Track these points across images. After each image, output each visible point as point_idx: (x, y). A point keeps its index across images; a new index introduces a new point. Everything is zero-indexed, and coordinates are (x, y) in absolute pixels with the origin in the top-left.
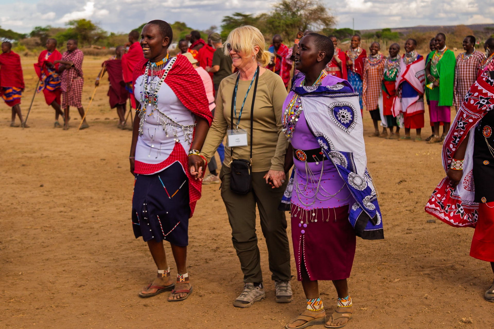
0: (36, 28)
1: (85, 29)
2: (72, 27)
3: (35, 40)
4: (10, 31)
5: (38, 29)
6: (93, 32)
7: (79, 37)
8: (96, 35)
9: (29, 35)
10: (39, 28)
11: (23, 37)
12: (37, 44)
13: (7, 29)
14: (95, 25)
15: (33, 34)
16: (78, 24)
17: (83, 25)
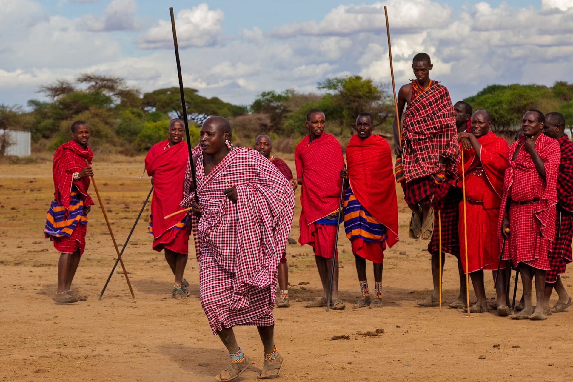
0: (264, 95)
1: (359, 97)
2: (333, 92)
3: (260, 119)
4: (215, 101)
5: (268, 97)
6: (374, 104)
7: (345, 113)
8: (381, 109)
9: (249, 108)
10: (268, 94)
11: (239, 111)
12: (264, 128)
13: (209, 97)
14: (379, 89)
15: (258, 106)
16: (344, 87)
17: (355, 88)
